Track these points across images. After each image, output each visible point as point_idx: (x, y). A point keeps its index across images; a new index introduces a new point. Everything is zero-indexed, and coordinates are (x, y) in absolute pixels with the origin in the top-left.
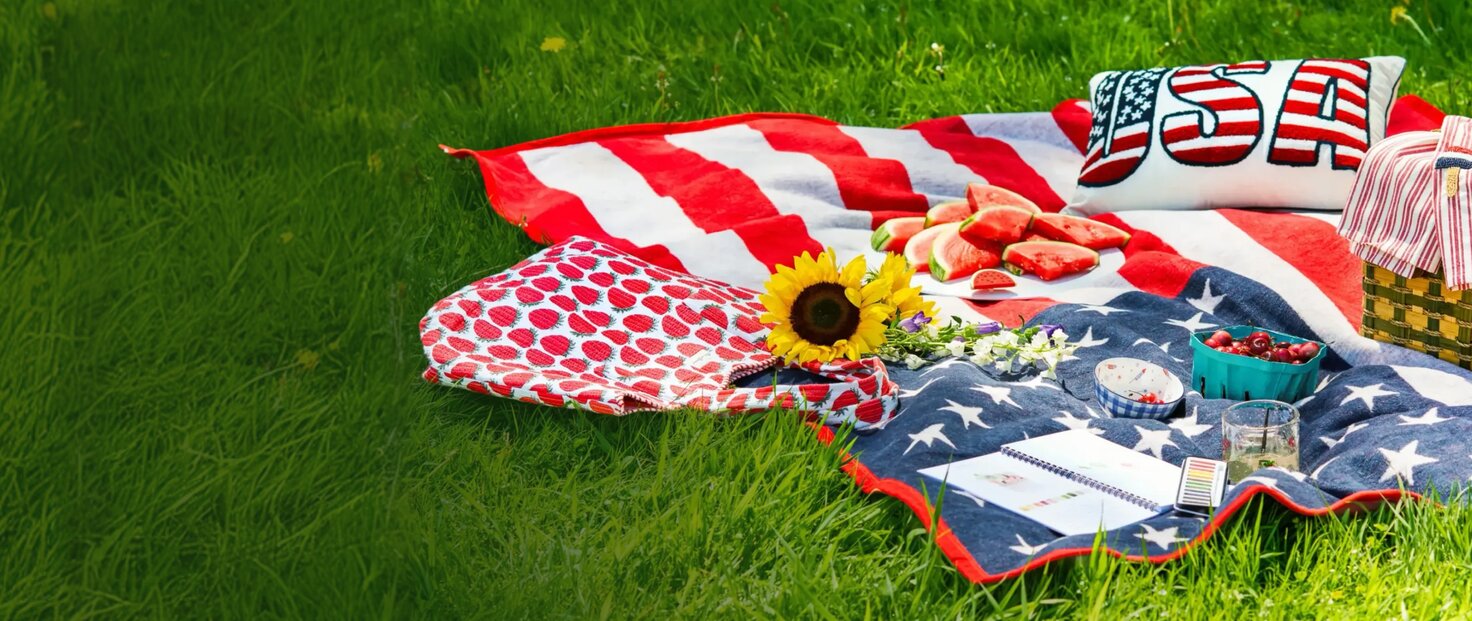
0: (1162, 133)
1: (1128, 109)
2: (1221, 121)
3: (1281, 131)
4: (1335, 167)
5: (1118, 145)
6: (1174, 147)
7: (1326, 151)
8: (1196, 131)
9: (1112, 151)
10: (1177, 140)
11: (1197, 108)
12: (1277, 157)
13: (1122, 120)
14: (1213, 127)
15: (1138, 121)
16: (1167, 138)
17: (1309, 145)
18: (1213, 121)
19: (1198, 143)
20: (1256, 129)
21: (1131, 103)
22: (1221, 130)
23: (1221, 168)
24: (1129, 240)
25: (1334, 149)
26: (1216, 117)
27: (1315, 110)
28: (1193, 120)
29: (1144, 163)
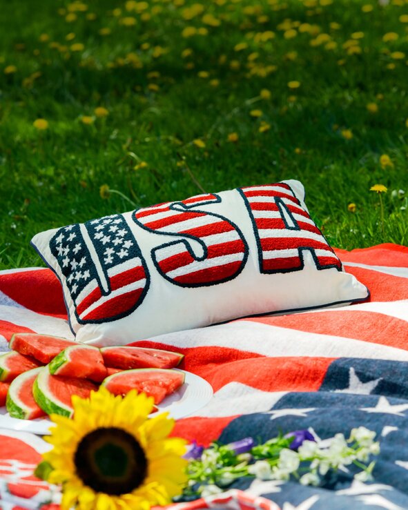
0: (156, 264)
1: (110, 251)
2: (208, 244)
3: (263, 245)
4: (319, 268)
5: (115, 283)
6: (172, 274)
7: (307, 255)
8: (188, 257)
9: (111, 289)
10: (174, 268)
11: (180, 238)
12: (268, 267)
13: (109, 260)
14: (203, 251)
15: (125, 259)
16: (163, 268)
17: (292, 253)
18: (200, 247)
19: (194, 267)
20: (241, 246)
21: (110, 245)
22: (210, 252)
23: (221, 285)
24: (184, 358)
25: (313, 253)
26: (202, 243)
27: (281, 224)
28: (180, 249)
29: (149, 292)
